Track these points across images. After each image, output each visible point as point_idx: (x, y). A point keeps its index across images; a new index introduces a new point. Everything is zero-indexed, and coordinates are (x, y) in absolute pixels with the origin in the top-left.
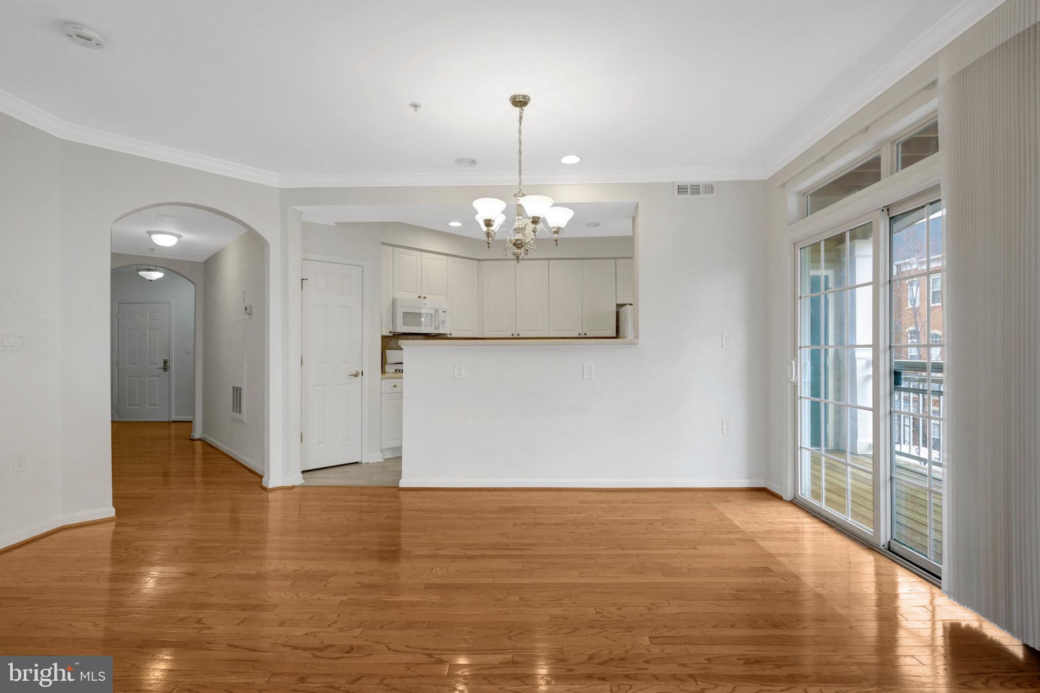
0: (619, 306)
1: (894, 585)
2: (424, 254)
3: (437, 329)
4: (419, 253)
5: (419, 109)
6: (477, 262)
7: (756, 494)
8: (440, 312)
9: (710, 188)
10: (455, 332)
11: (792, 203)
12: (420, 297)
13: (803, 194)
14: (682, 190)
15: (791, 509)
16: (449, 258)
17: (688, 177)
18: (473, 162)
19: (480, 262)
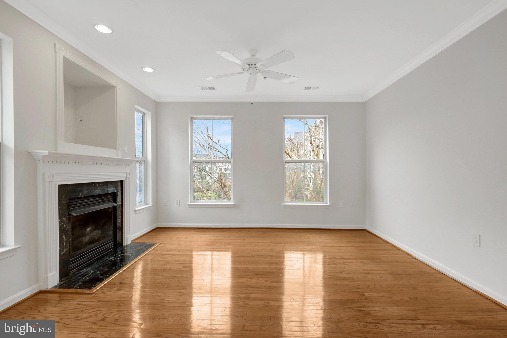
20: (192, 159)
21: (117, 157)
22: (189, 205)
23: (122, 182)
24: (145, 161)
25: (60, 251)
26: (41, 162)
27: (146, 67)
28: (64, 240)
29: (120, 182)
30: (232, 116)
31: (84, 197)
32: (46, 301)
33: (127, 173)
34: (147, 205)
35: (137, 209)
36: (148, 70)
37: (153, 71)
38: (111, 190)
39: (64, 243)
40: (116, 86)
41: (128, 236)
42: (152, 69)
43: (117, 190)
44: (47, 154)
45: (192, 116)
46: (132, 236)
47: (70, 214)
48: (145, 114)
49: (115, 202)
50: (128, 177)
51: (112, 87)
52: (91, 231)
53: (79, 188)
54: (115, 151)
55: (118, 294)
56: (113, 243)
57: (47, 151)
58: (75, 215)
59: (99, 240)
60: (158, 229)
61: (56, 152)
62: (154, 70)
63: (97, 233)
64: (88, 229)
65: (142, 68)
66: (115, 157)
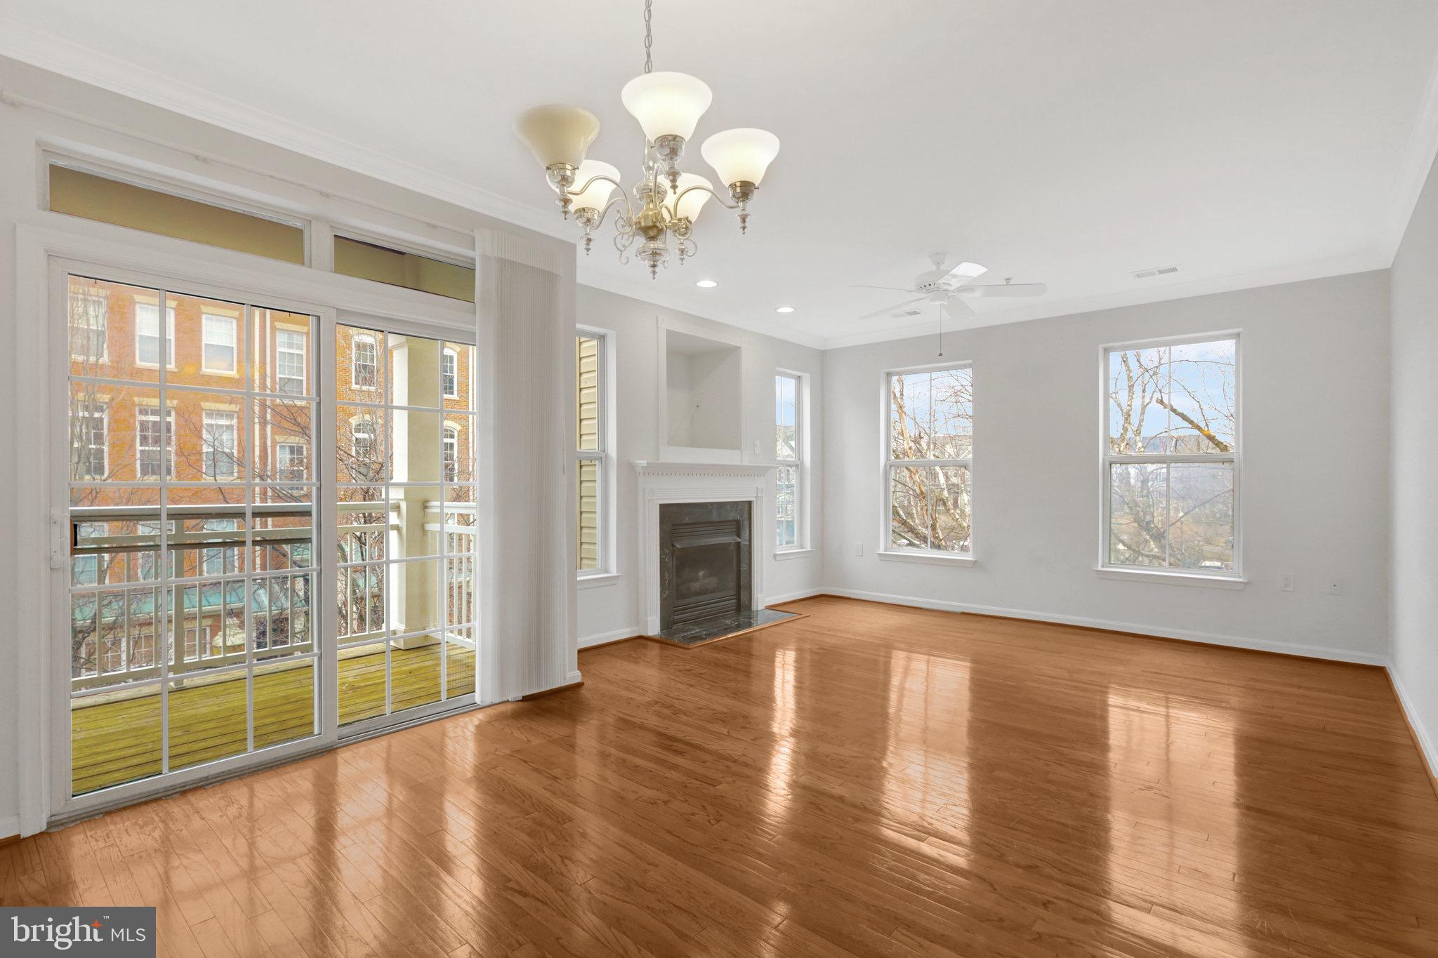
20: (888, 459)
21: (742, 462)
22: (880, 555)
23: (750, 503)
24: (799, 466)
25: (662, 592)
26: (641, 474)
27: (782, 306)
28: (666, 579)
29: (747, 504)
30: (970, 361)
31: (691, 524)
32: (645, 647)
33: (757, 488)
34: (802, 548)
35: (778, 553)
36: (786, 310)
38: (733, 515)
39: (667, 584)
40: (739, 345)
41: (759, 596)
42: (792, 307)
43: (741, 516)
44: (646, 465)
45: (888, 370)
46: (767, 599)
47: (673, 545)
48: (799, 377)
49: (739, 536)
50: (759, 495)
51: (735, 350)
52: (704, 577)
53: (686, 510)
54: (738, 452)
55: (716, 655)
56: (734, 601)
57: (645, 462)
58: (679, 547)
59: (713, 591)
60: (823, 598)
61: (656, 462)
62: (795, 310)
63: (712, 581)
64: (701, 574)
65: (775, 310)
66: (739, 464)
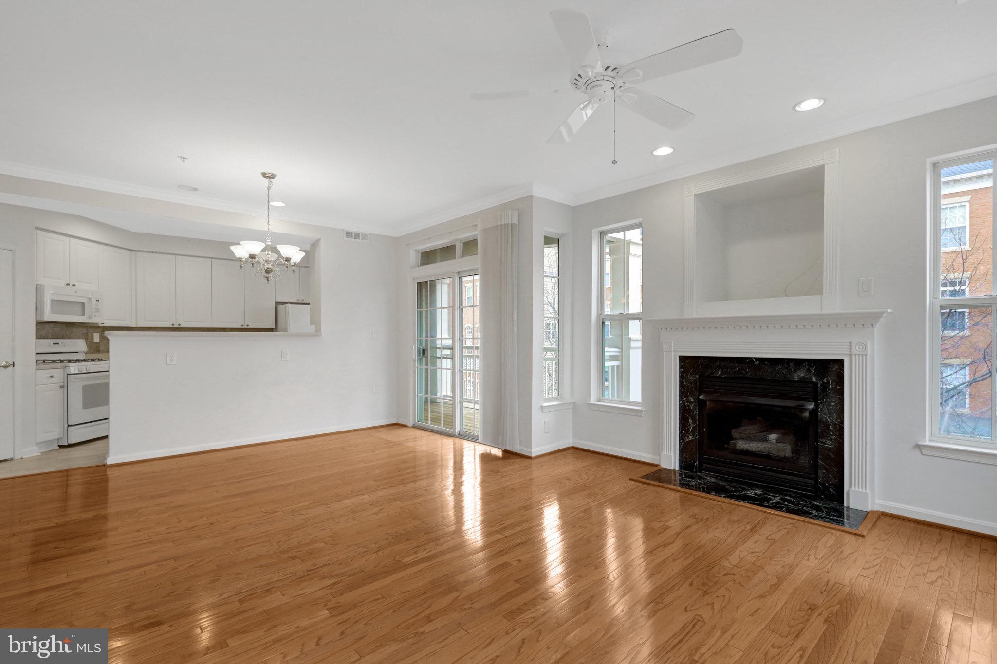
0: (278, 303)
1: (462, 449)
2: (72, 239)
3: (90, 318)
4: (66, 239)
5: (187, 161)
6: (130, 252)
7: (392, 427)
8: (94, 301)
9: (366, 237)
10: (108, 321)
11: (413, 257)
12: (68, 284)
13: (417, 251)
14: (349, 234)
15: (413, 430)
16: (100, 245)
17: (354, 229)
18: (195, 189)
19: (134, 253)
23: (841, 363)
27: (802, 101)
28: (690, 425)
29: (834, 363)
33: (851, 343)
35: (932, 444)
36: (810, 105)
37: (822, 102)
38: (800, 375)
39: (691, 429)
42: (820, 98)
46: (883, 502)
47: (699, 396)
53: (718, 363)
65: (794, 107)
